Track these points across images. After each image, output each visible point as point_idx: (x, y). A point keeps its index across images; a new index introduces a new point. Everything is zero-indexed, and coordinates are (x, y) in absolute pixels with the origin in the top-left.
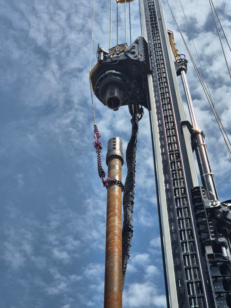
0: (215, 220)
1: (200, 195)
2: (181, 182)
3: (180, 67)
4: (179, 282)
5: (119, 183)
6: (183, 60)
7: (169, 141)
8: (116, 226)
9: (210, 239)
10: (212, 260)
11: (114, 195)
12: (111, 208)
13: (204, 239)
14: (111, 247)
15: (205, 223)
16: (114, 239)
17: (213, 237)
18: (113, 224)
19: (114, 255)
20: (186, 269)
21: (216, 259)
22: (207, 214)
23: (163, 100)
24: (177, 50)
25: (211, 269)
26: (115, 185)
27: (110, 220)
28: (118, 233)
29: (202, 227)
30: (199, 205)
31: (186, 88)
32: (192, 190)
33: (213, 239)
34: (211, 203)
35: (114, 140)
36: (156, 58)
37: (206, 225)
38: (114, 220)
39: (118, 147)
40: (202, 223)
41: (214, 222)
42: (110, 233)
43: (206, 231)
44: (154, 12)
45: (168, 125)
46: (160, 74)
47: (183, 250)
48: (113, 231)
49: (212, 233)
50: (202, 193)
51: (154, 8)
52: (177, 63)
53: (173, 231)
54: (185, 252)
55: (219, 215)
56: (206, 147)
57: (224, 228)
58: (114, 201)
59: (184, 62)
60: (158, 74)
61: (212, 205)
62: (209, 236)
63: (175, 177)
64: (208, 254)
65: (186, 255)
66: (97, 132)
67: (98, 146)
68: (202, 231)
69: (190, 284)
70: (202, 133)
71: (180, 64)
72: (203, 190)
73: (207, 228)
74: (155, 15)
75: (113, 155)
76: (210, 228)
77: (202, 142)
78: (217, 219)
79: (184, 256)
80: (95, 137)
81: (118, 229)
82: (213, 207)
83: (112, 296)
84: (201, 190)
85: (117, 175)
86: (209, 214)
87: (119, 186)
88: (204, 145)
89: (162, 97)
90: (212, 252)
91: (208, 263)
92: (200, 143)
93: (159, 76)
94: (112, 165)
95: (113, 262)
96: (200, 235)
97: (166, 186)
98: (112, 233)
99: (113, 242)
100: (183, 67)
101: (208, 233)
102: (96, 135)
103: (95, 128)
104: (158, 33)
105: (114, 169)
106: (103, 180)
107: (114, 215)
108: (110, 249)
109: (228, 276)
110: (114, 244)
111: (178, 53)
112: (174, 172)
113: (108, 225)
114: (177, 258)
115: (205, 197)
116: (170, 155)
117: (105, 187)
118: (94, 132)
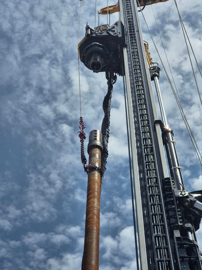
0: (183, 208)
1: (170, 185)
2: (153, 172)
3: (154, 73)
4: (150, 260)
5: (98, 170)
6: (156, 68)
7: (144, 136)
8: (95, 207)
9: (178, 224)
10: (180, 242)
11: (94, 180)
12: (91, 191)
13: (173, 224)
14: (91, 225)
15: (174, 210)
16: (93, 218)
17: (181, 222)
18: (93, 205)
19: (93, 232)
20: (157, 249)
21: (183, 242)
22: (176, 202)
23: (139, 100)
24: (151, 59)
25: (179, 250)
26: (95, 171)
27: (90, 201)
28: (97, 213)
29: (171, 213)
30: (169, 194)
31: (159, 92)
32: (163, 180)
33: (181, 224)
34: (180, 192)
35: (96, 132)
36: (133, 63)
37: (175, 211)
38: (94, 201)
39: (98, 138)
40: (172, 209)
41: (182, 209)
42: (90, 213)
43: (175, 216)
44: (133, 24)
45: (143, 122)
46: (136, 78)
47: (155, 232)
48: (92, 211)
49: (180, 218)
50: (172, 184)
51: (133, 21)
52: (151, 70)
53: (146, 215)
54: (156, 233)
55: (187, 204)
56: (175, 144)
57: (190, 216)
58: (94, 185)
59: (157, 69)
60: (135, 77)
61: (181, 194)
62: (177, 221)
63: (148, 168)
64: (176, 237)
65: (157, 237)
66: (82, 124)
67: (82, 136)
68: (171, 217)
69: (160, 263)
70: (172, 132)
71: (154, 70)
72: (172, 181)
73: (176, 214)
74: (133, 27)
75: (94, 145)
76: (179, 214)
77: (171, 140)
78: (184, 207)
79: (155, 237)
80: (80, 128)
81: (97, 210)
82: (182, 196)
83: (90, 268)
84: (171, 180)
85: (97, 162)
86: (178, 202)
87: (99, 172)
88: (173, 142)
89: (138, 98)
90: (179, 236)
91: (176, 245)
92: (170, 140)
93: (136, 79)
94: (93, 153)
95: (92, 238)
96: (170, 220)
97: (140, 175)
98: (92, 212)
99: (93, 221)
100: (157, 73)
101: (176, 218)
102: (81, 126)
103: (81, 120)
104: (136, 42)
105: (95, 157)
106: (84, 166)
107: (94, 197)
108: (90, 227)
109: (194, 257)
110: (93, 222)
111: (152, 61)
112: (147, 164)
113: (88, 206)
114: (148, 239)
115: (174, 187)
116: (144, 148)
117: (86, 172)
118: (80, 123)
